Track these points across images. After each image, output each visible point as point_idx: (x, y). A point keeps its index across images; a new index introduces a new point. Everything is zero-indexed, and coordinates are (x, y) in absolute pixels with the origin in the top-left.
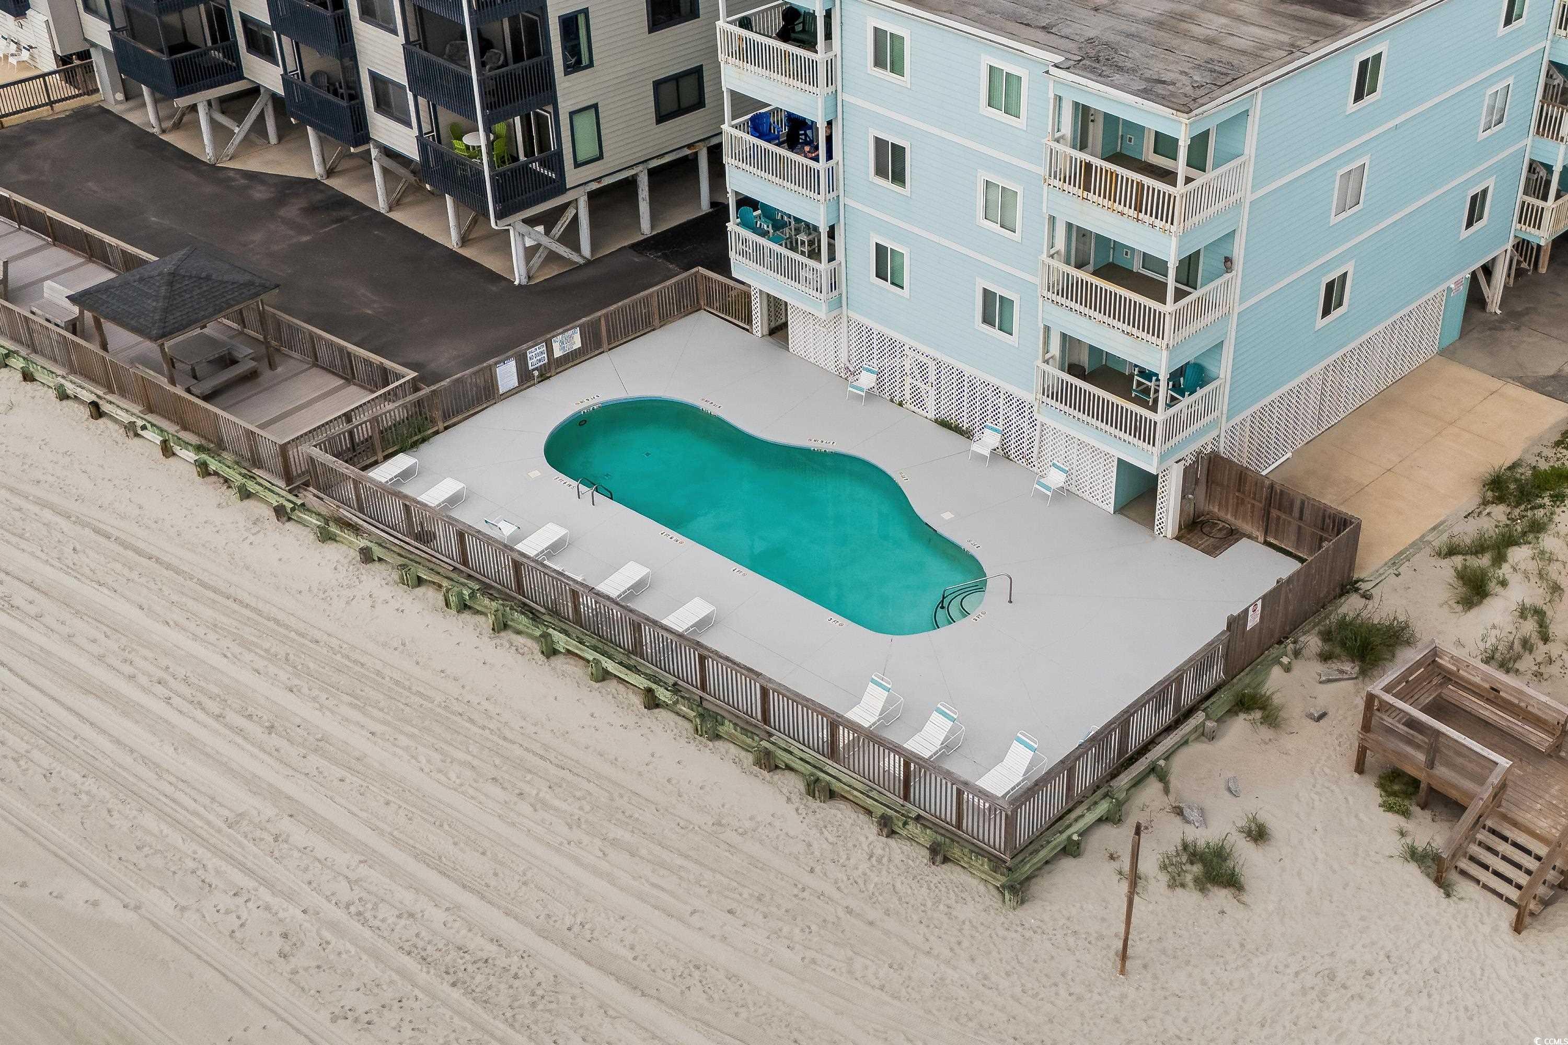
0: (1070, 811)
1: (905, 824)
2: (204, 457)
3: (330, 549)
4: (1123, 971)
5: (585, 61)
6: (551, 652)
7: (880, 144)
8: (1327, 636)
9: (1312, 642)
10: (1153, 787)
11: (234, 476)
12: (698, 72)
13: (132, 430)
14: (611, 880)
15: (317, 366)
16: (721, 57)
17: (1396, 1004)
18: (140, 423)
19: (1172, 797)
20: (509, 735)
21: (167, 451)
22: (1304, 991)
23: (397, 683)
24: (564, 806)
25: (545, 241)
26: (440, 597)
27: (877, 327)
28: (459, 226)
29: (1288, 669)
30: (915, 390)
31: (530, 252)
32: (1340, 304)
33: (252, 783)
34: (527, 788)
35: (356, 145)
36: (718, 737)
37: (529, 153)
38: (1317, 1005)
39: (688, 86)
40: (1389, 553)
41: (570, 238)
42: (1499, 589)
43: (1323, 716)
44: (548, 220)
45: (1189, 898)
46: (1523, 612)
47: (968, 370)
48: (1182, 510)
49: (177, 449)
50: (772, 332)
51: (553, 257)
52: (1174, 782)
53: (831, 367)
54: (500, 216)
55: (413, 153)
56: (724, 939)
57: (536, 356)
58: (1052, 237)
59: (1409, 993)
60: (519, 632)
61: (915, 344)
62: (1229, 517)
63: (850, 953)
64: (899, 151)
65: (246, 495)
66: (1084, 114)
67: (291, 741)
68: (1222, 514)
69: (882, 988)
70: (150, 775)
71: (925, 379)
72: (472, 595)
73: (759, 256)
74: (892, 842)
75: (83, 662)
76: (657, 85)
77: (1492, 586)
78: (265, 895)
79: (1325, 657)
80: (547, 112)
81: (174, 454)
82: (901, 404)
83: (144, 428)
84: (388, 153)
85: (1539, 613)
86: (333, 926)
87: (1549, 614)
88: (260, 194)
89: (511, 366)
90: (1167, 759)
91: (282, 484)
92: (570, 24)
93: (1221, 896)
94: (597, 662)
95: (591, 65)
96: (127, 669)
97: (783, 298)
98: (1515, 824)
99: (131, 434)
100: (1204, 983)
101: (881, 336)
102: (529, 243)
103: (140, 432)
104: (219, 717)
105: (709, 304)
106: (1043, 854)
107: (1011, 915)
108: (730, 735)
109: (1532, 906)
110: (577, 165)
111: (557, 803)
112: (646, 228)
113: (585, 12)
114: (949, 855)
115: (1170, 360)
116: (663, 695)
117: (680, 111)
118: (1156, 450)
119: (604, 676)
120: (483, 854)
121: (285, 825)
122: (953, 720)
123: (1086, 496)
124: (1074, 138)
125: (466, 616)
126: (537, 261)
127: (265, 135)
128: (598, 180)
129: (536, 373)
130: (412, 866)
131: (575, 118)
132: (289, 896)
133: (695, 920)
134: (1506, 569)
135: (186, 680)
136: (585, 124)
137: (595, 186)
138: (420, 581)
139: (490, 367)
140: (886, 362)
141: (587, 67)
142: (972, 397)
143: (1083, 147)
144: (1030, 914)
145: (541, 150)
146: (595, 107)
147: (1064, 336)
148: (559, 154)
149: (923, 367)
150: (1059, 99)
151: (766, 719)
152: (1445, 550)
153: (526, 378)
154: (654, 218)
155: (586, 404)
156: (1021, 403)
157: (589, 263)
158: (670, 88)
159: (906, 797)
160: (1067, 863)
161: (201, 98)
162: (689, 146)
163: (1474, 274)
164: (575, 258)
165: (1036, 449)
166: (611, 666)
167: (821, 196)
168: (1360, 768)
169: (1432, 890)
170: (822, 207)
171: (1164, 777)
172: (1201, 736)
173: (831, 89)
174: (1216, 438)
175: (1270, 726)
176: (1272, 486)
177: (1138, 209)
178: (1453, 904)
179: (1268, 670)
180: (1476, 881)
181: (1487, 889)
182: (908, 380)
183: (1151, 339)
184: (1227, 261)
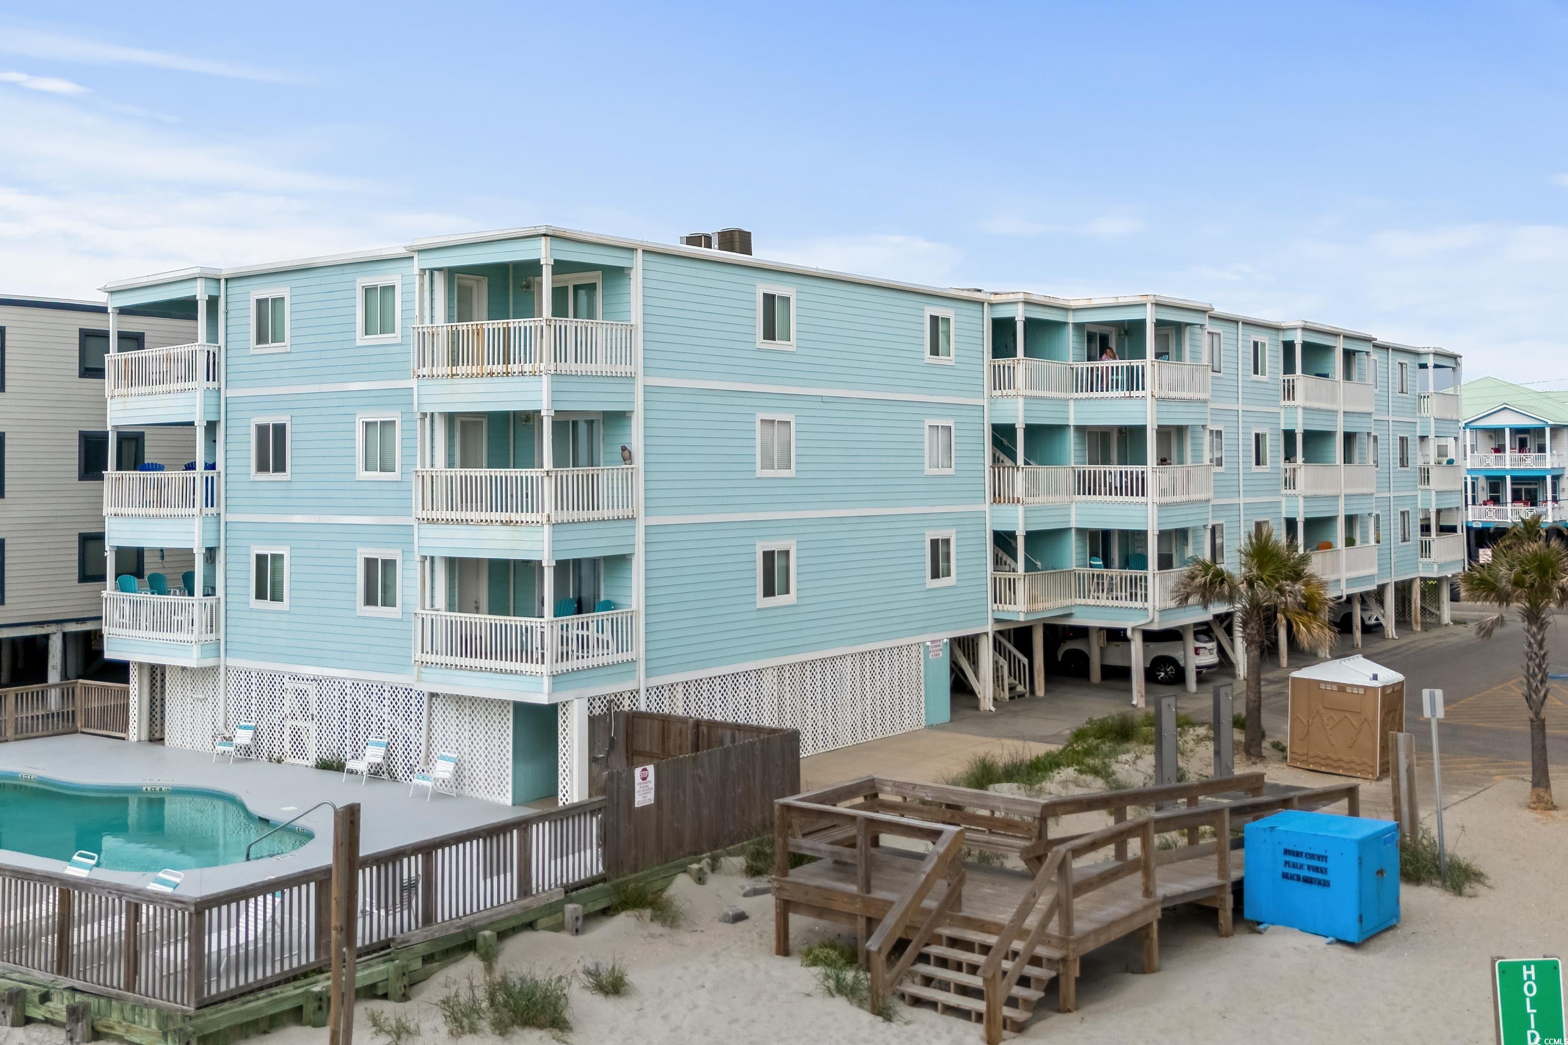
7: (262, 431)
8: (758, 856)
9: (736, 860)
27: (256, 665)
29: (699, 880)
30: (295, 734)
32: (787, 590)
43: (737, 918)
47: (350, 675)
48: (592, 777)
50: (154, 740)
52: (503, 961)
53: (208, 744)
61: (296, 668)
64: (280, 431)
71: (306, 715)
73: (136, 620)
76: (84, 539)
82: (279, 761)
93: (532, 1038)
97: (154, 661)
101: (260, 674)
105: (87, 723)
109: (1009, 1012)
114: (99, 1024)
115: (555, 540)
123: (482, 795)
140: (264, 714)
142: (355, 722)
149: (305, 701)
150: (424, 274)
163: (952, 643)
165: (423, 753)
167: (196, 511)
168: (784, 949)
169: (865, 1017)
170: (197, 522)
171: (489, 958)
172: (559, 927)
173: (212, 384)
174: (634, 693)
175: (664, 923)
176: (698, 723)
177: (507, 361)
178: (894, 1027)
179: (669, 879)
180: (932, 1004)
181: (950, 1010)
182: (289, 723)
183: (531, 517)
184: (624, 449)
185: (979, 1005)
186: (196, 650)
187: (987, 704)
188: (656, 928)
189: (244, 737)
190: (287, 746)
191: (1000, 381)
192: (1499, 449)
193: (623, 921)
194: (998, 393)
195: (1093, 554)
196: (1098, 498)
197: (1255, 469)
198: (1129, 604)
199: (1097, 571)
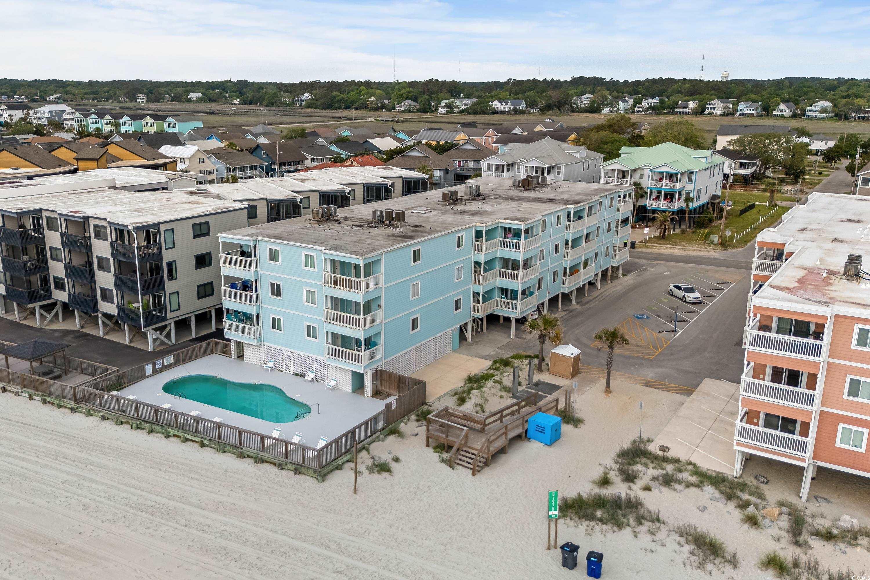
0: (338, 458)
1: (286, 465)
2: (44, 397)
3: (91, 418)
4: (355, 493)
5: (175, 277)
6: (168, 436)
7: (273, 285)
8: (418, 415)
9: (413, 417)
10: (364, 453)
11: (56, 401)
12: (211, 283)
13: (18, 394)
14: (191, 486)
15: (82, 373)
16: (221, 265)
17: (437, 492)
18: (20, 391)
19: (370, 455)
20: (155, 456)
21: (31, 398)
22: (410, 492)
23: (116, 448)
24: (174, 471)
25: (160, 336)
26: (129, 427)
27: (273, 346)
28: (129, 336)
29: (406, 424)
30: (287, 365)
31: (155, 340)
32: (417, 328)
33: (69, 473)
34: (161, 468)
35: (93, 313)
36: (225, 452)
37: (154, 306)
38: (414, 495)
39: (208, 288)
40: (437, 396)
41: (168, 336)
42: (469, 400)
43: (417, 435)
44: (161, 329)
45: (376, 476)
46: (476, 405)
47: (303, 353)
48: (373, 388)
49: (34, 397)
50: (238, 357)
51: (163, 343)
52: (371, 451)
53: (258, 364)
54: (145, 327)
55: (115, 313)
56: (229, 496)
57: (159, 364)
58: (327, 303)
59: (441, 490)
60: (157, 433)
61: (286, 349)
62: (388, 390)
63: (270, 496)
64: (278, 286)
65: (60, 406)
66: (333, 262)
67: (81, 463)
68: (386, 390)
69: (280, 502)
70: (34, 474)
71: (289, 361)
72: (141, 423)
73: (234, 329)
74: (283, 471)
75: (7, 451)
76: (198, 287)
77: (467, 400)
78: (76, 497)
79: (417, 420)
80: (161, 294)
81: (33, 399)
82: (282, 371)
83: (22, 392)
84: (105, 315)
85: (481, 406)
86: (100, 502)
87: (484, 405)
88: (57, 334)
89: (150, 366)
90: (369, 445)
91: (73, 402)
92: (170, 265)
93: (385, 474)
94: (184, 436)
95: (176, 278)
96: (22, 451)
97: (241, 341)
98: (472, 448)
99: (17, 395)
100: (380, 493)
101: (275, 348)
102: (154, 337)
103: (20, 394)
104: (56, 459)
105: (217, 351)
106: (330, 467)
107: (320, 484)
108: (229, 450)
109: (477, 468)
110: (171, 311)
111: (172, 471)
112: (194, 335)
113: (175, 261)
114: (300, 471)
115: (364, 334)
116: (206, 442)
117: (206, 296)
118: (362, 365)
119: (187, 440)
120: (149, 483)
121: (82, 482)
122: (301, 437)
123: (343, 389)
124: (331, 270)
125: (139, 430)
126: (157, 343)
127: (58, 319)
128: (178, 317)
129: (158, 370)
130: (126, 488)
131: (171, 296)
132: (85, 497)
133: (220, 493)
134: (471, 395)
135: (43, 452)
136: (174, 298)
137: (177, 319)
138: (122, 423)
139: (143, 366)
140: (277, 359)
141: (175, 279)
142: (305, 365)
143: (334, 273)
144: (326, 484)
145: (159, 306)
146: (178, 292)
147: (332, 333)
148: (165, 307)
149: (289, 357)
150: (325, 259)
151: (240, 444)
152: (453, 394)
153: (155, 372)
154: (197, 333)
155: (176, 377)
156: (321, 361)
157: (174, 345)
158: (202, 288)
159: (287, 458)
160: (337, 472)
161: (37, 305)
162: (209, 308)
163: (460, 326)
164: (170, 343)
165: (326, 376)
166: (188, 437)
167: (254, 304)
168: (428, 445)
169: (449, 468)
170: (254, 307)
171: (368, 450)
172: (379, 440)
173: (256, 269)
174: (381, 365)
175: (401, 438)
176: (399, 376)
177: (351, 288)
178: (455, 471)
179: (400, 424)
180: (462, 465)
181: (465, 467)
182: (284, 362)
183: (358, 328)
184: (379, 305)
185: (471, 466)
186: (256, 341)
187: (469, 339)
188: (399, 439)
189: (271, 364)
190: (284, 368)
191: (478, 249)
192: (661, 179)
193: (392, 438)
194: (476, 252)
195: (502, 294)
196: (505, 279)
197: (555, 255)
198: (512, 310)
199: (503, 300)
